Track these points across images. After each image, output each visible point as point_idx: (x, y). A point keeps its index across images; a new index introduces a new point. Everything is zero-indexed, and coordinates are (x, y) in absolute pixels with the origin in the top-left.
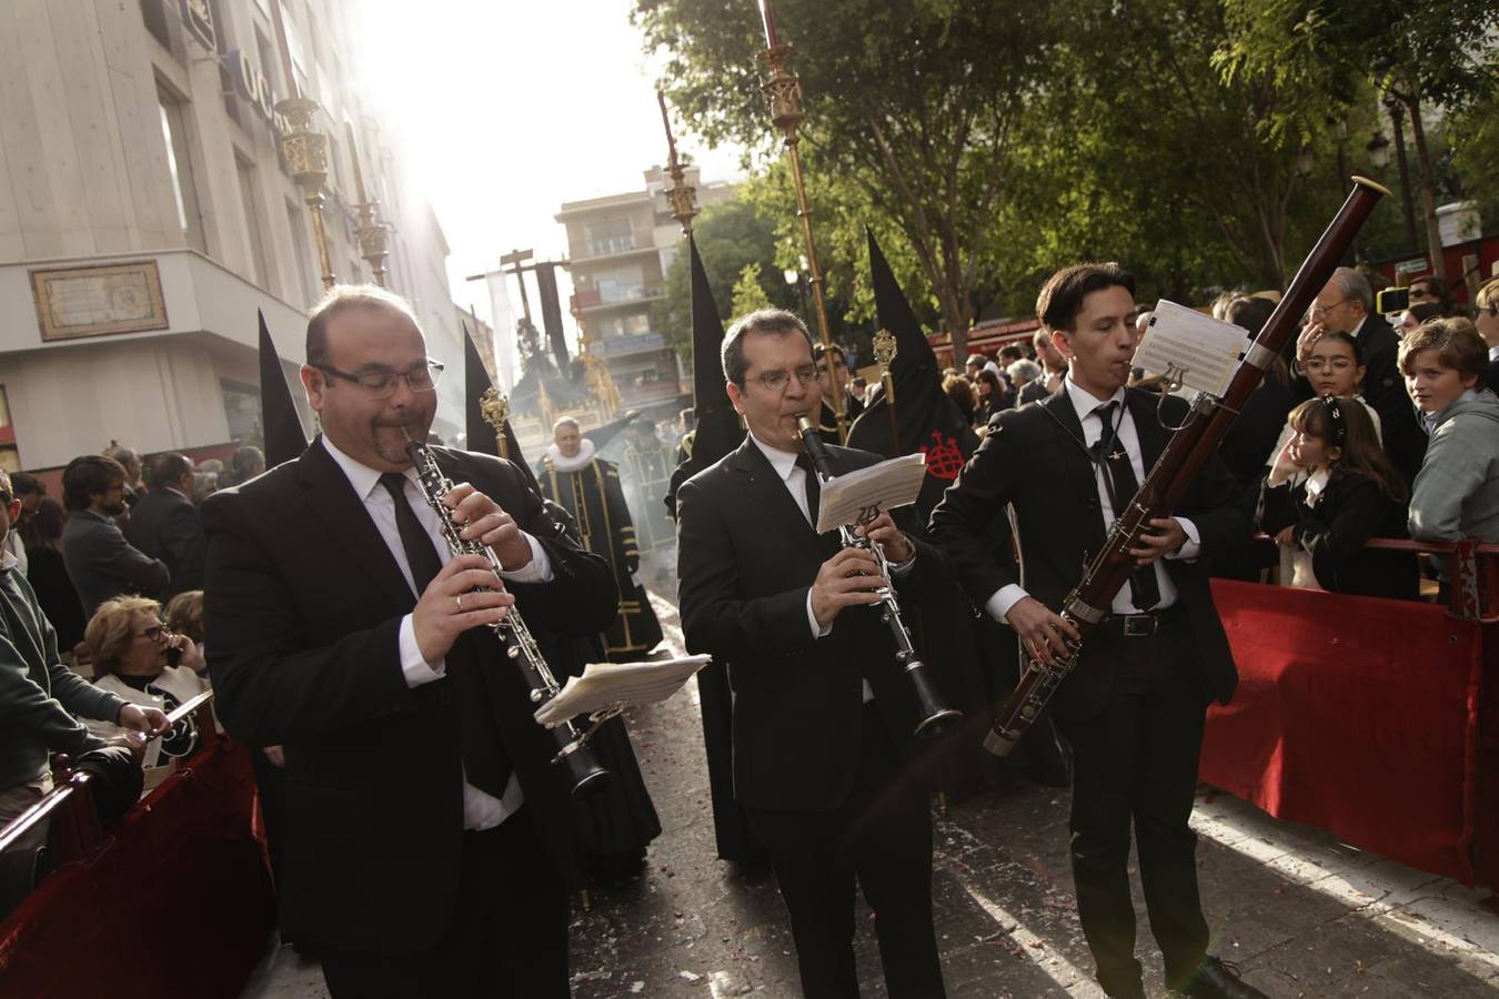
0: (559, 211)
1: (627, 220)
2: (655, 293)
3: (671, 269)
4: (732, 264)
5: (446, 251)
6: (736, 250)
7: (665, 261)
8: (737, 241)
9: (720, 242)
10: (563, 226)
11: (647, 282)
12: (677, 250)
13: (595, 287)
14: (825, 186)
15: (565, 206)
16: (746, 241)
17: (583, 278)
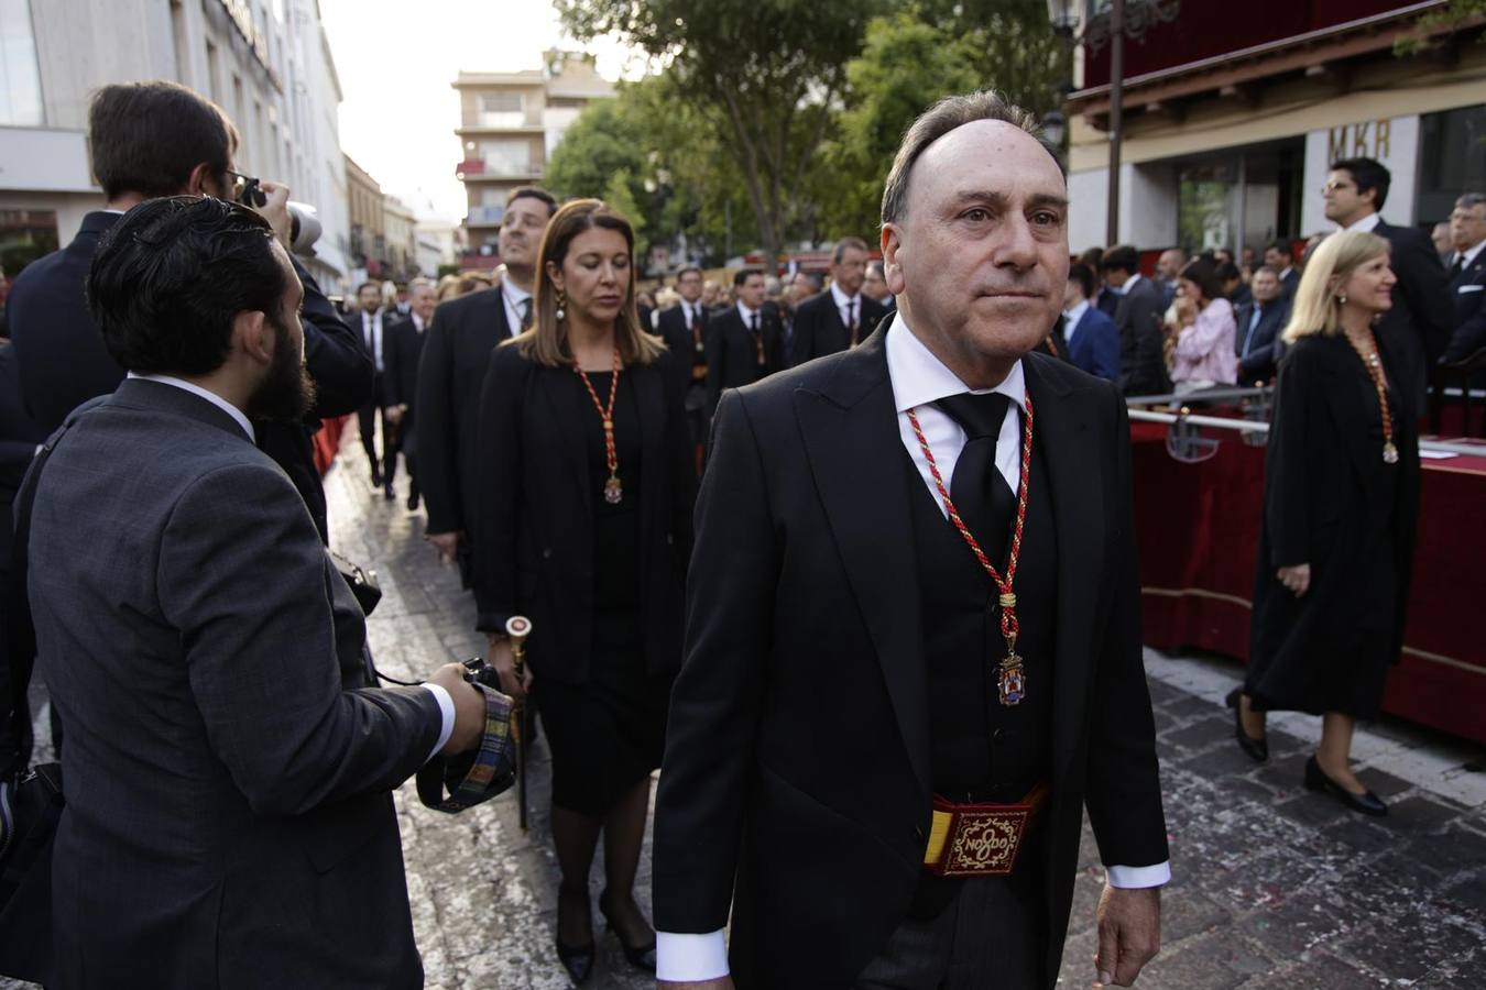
0: (456, 79)
1: (518, 99)
2: (538, 171)
3: (556, 152)
4: (611, 159)
5: (340, 98)
6: (615, 146)
7: (551, 143)
8: (615, 137)
9: (602, 137)
10: (457, 93)
11: (532, 160)
12: (561, 137)
13: (481, 156)
14: (687, 117)
15: (461, 73)
16: (623, 140)
17: (471, 145)
